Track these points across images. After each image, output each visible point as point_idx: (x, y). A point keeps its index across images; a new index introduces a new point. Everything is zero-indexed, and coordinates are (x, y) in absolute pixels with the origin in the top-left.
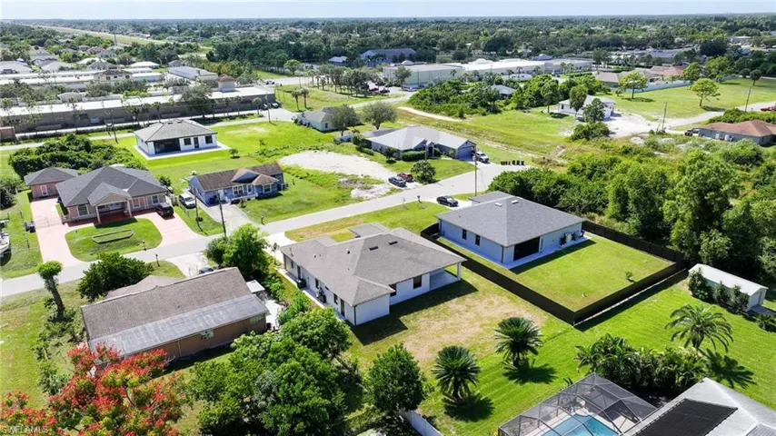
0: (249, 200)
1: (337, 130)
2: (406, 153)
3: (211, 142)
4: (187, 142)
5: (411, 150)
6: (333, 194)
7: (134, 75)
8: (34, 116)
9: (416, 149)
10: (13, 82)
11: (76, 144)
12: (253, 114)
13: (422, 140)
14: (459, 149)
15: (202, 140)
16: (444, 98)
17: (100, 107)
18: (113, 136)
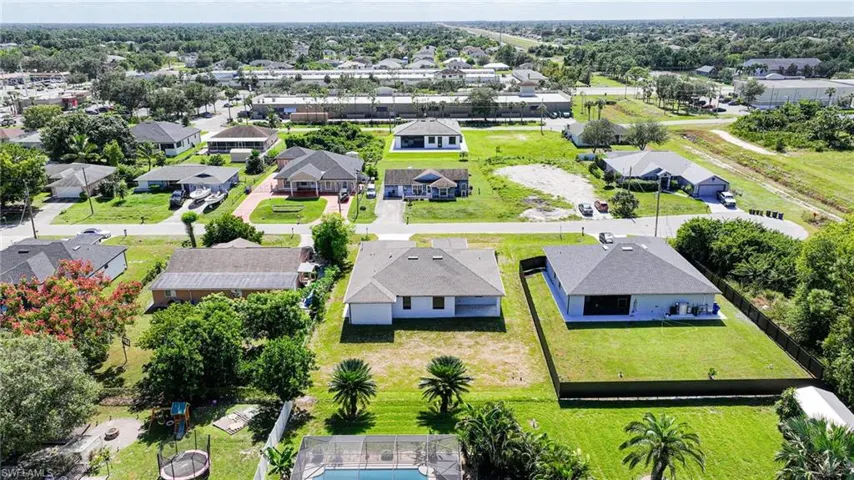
0: (422, 200)
1: (588, 147)
2: (627, 181)
3: (454, 143)
4: (432, 140)
5: (638, 178)
6: (502, 209)
7: (468, 76)
8: (342, 105)
9: (645, 178)
10: (368, 76)
11: (346, 131)
12: (535, 122)
13: (657, 167)
14: (700, 185)
15: (446, 141)
16: (777, 124)
17: (392, 102)
18: (388, 129)
